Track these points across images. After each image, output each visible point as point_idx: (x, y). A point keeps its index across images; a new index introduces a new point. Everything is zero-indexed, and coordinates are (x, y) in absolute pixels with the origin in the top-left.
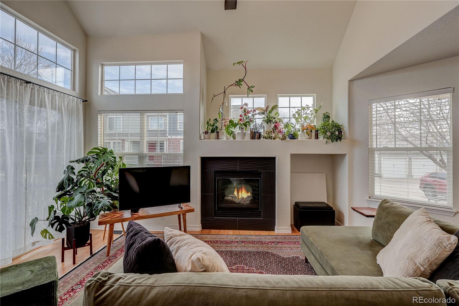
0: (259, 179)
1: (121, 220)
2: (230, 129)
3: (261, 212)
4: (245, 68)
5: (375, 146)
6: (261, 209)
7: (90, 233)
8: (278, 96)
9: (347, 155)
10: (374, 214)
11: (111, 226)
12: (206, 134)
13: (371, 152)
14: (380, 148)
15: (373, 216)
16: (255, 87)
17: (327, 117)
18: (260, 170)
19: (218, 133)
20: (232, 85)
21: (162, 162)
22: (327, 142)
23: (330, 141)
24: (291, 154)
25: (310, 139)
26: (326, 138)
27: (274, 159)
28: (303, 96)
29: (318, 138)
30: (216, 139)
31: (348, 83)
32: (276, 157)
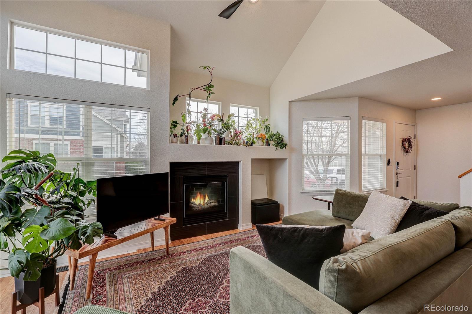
0: (225, 183)
1: (107, 246)
2: (201, 133)
3: (227, 213)
4: (212, 75)
5: (304, 153)
6: (226, 211)
7: (57, 274)
8: (231, 105)
9: (287, 159)
11: (94, 257)
12: (174, 137)
16: (214, 93)
17: (268, 128)
18: (226, 174)
19: (188, 137)
20: (197, 88)
21: (114, 170)
22: (276, 149)
23: (279, 148)
24: (252, 159)
25: (263, 146)
26: (276, 146)
27: (237, 163)
28: (249, 108)
29: (270, 146)
30: (185, 143)
31: (288, 103)
32: (240, 161)
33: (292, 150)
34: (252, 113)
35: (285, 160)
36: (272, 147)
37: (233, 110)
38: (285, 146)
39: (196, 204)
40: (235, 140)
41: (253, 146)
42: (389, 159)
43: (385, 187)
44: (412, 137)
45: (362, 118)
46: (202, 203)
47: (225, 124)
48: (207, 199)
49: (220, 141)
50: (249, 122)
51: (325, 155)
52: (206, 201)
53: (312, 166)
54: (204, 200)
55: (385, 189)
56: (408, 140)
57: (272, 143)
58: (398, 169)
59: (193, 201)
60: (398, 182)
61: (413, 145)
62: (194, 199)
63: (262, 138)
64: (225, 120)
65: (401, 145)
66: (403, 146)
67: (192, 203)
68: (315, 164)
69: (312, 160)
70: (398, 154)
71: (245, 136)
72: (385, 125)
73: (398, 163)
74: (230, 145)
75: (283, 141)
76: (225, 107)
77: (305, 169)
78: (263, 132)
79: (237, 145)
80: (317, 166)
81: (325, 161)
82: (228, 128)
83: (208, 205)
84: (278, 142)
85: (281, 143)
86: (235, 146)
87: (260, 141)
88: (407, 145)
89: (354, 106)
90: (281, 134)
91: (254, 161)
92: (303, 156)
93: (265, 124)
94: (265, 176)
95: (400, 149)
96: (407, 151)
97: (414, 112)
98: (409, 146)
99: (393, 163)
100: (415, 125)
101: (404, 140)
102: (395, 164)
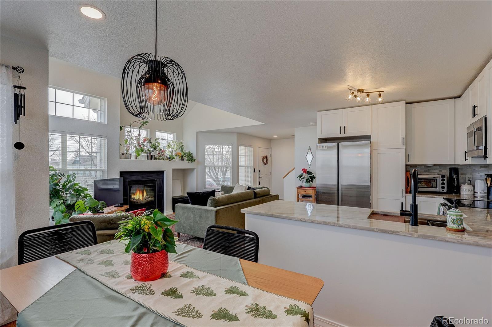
0: (155, 185)
2: (140, 152)
5: (206, 165)
6: (156, 203)
8: (156, 131)
9: (196, 169)
14: (209, 166)
17: (182, 148)
18: (155, 179)
19: (131, 155)
20: (135, 122)
22: (188, 162)
23: (190, 162)
24: (173, 169)
25: (179, 160)
26: (188, 160)
27: (162, 172)
29: (184, 160)
30: (129, 159)
31: (196, 133)
32: (165, 171)
34: (170, 137)
35: (194, 169)
36: (186, 161)
37: (158, 134)
38: (194, 161)
39: (136, 200)
40: (161, 156)
41: (173, 160)
42: (255, 169)
44: (268, 156)
45: (239, 145)
46: (141, 198)
47: (153, 145)
48: (145, 194)
49: (152, 157)
50: (169, 144)
51: (223, 167)
52: (144, 196)
53: (214, 175)
54: (143, 196)
56: (266, 158)
57: (185, 158)
58: (260, 174)
59: (133, 196)
60: (260, 182)
61: (268, 160)
62: (135, 194)
63: (179, 155)
64: (153, 143)
65: (262, 160)
66: (263, 161)
67: (132, 199)
68: (216, 173)
69: (214, 170)
70: (261, 166)
71: (167, 153)
72: (252, 148)
73: (260, 171)
74: (158, 160)
75: (192, 157)
76: (152, 133)
77: (206, 175)
78: (179, 151)
79: (164, 160)
80: (217, 175)
81: (224, 170)
82: (155, 148)
83: (145, 199)
84: (189, 158)
85: (191, 159)
86: (162, 161)
87: (178, 157)
88: (265, 160)
89: (234, 138)
90: (191, 152)
91: (174, 170)
92: (205, 167)
93: (181, 145)
94: (180, 180)
95: (262, 163)
96: (265, 164)
97: (269, 141)
98: (267, 161)
99: (257, 171)
100: (270, 148)
101: (264, 158)
102: (258, 172)
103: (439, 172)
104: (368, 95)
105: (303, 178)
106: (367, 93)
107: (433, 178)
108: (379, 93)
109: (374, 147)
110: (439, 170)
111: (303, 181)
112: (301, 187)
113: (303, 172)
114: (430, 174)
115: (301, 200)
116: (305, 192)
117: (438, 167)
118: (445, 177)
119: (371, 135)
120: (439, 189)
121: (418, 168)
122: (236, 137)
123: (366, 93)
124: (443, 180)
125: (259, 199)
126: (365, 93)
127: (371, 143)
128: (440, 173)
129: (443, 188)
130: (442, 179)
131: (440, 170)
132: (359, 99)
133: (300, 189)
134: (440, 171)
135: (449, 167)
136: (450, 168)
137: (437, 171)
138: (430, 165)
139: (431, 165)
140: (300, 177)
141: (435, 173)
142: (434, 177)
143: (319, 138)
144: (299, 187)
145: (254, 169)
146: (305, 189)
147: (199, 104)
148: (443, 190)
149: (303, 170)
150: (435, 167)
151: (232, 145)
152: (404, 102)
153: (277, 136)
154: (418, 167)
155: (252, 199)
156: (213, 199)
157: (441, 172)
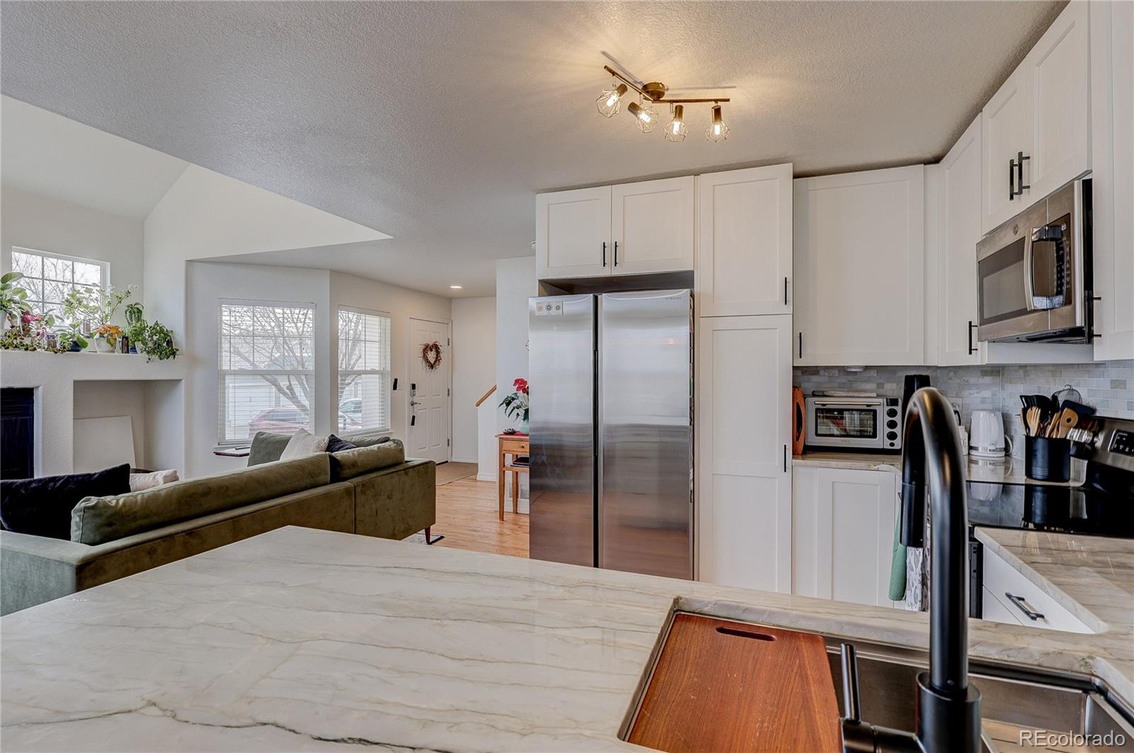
5: (225, 367)
8: (14, 249)
9: (183, 381)
10: (248, 451)
13: (221, 375)
14: (235, 371)
15: (248, 455)
17: (136, 312)
22: (149, 359)
23: (155, 357)
24: (75, 382)
25: (113, 352)
26: (150, 353)
27: (26, 393)
28: (78, 261)
31: (183, 264)
32: (38, 388)
33: (193, 360)
34: (89, 273)
35: (176, 382)
38: (177, 353)
41: (81, 352)
42: (396, 380)
43: (389, 427)
44: (442, 343)
45: (337, 306)
55: (388, 430)
56: (435, 347)
57: (139, 346)
58: (414, 395)
60: (414, 417)
61: (442, 355)
63: (111, 335)
65: (421, 356)
70: (415, 369)
71: (56, 328)
72: (388, 320)
73: (414, 386)
75: (169, 342)
78: (117, 322)
87: (104, 343)
88: (431, 356)
89: (324, 285)
90: (168, 327)
91: (82, 386)
93: (130, 303)
94: (129, 419)
95: (420, 362)
96: (432, 366)
97: (445, 302)
98: (437, 358)
99: (404, 386)
100: (448, 322)
101: (427, 348)
102: (409, 387)
103: (878, 388)
104: (679, 112)
105: (518, 407)
106: (675, 104)
107: (865, 407)
108: (713, 104)
109: (702, 310)
110: (878, 384)
111: (518, 414)
112: (513, 433)
113: (518, 389)
114: (856, 395)
115: (513, 472)
116: (523, 447)
117: (873, 373)
118: (897, 405)
119: (693, 272)
120: (881, 442)
121: (824, 375)
122: (326, 283)
123: (672, 102)
124: (892, 413)
125: (347, 484)
126: (668, 101)
127: (692, 295)
128: (882, 392)
129: (892, 436)
130: (890, 410)
131: (881, 381)
132: (644, 117)
133: (506, 439)
134: (880, 386)
135: (903, 375)
136: (907, 377)
137: (872, 386)
138: (855, 367)
139: (859, 367)
140: (508, 404)
141: (865, 391)
142: (868, 406)
143: (540, 281)
144: (506, 434)
145: (393, 380)
146: (522, 440)
147: (194, 171)
148: (892, 444)
149: (517, 381)
150: (867, 374)
151: (313, 305)
152: (788, 169)
153: (460, 287)
154: (822, 372)
155: (325, 484)
156: (93, 507)
157: (883, 388)
